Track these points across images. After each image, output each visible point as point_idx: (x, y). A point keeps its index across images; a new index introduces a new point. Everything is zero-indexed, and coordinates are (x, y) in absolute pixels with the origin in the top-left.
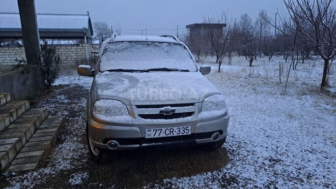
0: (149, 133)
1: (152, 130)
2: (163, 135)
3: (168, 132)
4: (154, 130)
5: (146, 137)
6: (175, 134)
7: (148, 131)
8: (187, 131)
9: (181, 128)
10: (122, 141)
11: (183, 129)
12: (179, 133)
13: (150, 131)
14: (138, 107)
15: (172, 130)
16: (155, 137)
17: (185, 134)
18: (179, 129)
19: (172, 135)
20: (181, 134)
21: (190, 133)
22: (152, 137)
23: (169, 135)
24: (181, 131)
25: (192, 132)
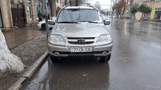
0: (72, 50)
1: (73, 48)
2: (78, 51)
3: (81, 50)
4: (74, 49)
5: (71, 52)
6: (84, 51)
7: (72, 49)
8: (90, 50)
9: (87, 48)
10: (60, 53)
11: (88, 49)
12: (86, 50)
13: (73, 49)
14: (68, 38)
15: (82, 49)
16: (75, 52)
17: (89, 51)
18: (86, 49)
19: (82, 51)
20: (87, 51)
21: (91, 51)
22: (74, 52)
23: (81, 52)
24: (87, 50)
25: (93, 51)
